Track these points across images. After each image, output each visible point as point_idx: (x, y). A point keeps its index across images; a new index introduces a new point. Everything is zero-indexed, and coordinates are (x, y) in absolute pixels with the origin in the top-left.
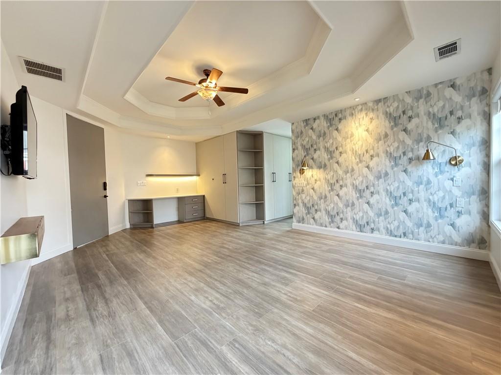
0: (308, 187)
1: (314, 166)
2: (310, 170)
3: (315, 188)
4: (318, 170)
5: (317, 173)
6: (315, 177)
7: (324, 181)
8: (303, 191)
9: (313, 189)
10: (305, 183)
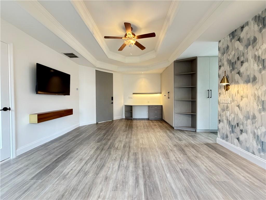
0: (233, 104)
1: (240, 81)
2: (236, 85)
3: (241, 106)
4: (245, 85)
5: (243, 88)
6: (241, 93)
7: (252, 98)
8: (227, 107)
9: (238, 106)
10: (230, 99)
